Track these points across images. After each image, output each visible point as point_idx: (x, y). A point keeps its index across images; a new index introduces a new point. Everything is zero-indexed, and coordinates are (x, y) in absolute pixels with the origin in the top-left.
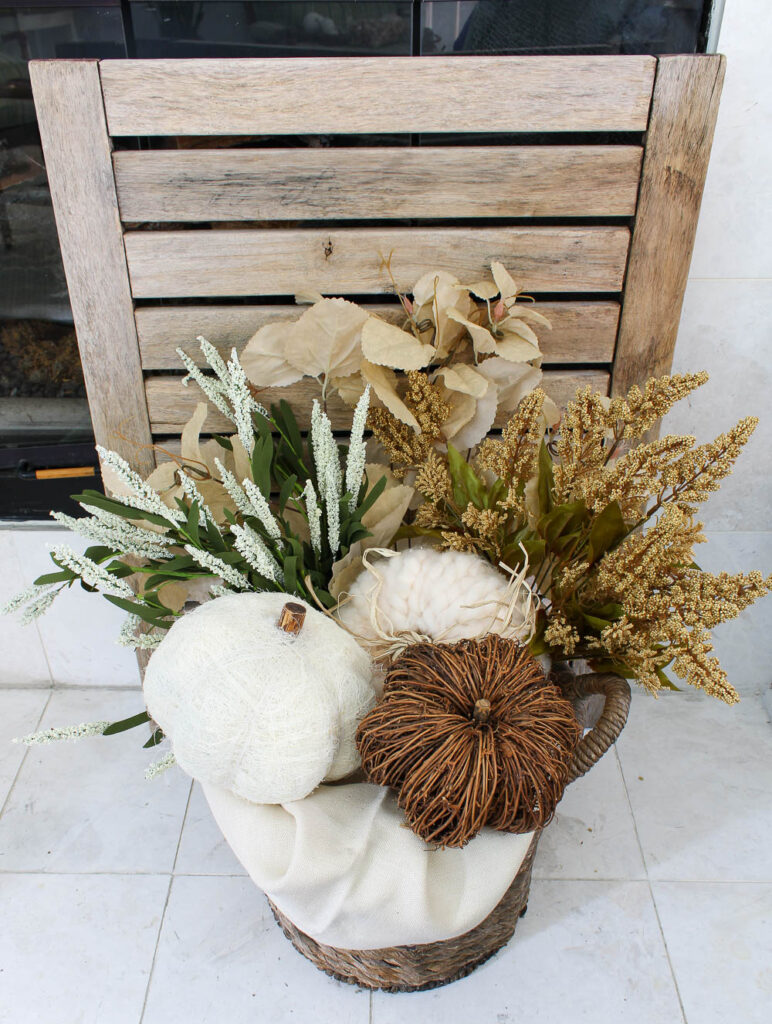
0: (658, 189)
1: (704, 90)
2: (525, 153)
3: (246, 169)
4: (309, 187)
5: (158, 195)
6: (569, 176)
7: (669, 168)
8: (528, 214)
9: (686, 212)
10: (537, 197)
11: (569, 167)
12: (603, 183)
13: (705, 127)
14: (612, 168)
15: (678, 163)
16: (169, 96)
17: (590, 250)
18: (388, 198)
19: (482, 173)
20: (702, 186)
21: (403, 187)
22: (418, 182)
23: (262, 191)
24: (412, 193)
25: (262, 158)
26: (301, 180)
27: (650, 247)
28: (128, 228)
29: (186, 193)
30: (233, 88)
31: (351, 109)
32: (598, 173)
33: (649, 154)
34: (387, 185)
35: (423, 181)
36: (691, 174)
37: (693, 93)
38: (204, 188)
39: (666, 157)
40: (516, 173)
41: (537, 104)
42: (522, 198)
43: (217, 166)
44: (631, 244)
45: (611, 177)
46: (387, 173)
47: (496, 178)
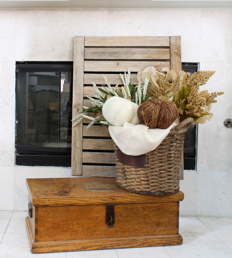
0: (173, 55)
1: (178, 40)
2: (151, 49)
3: (105, 51)
4: (115, 54)
5: (91, 55)
6: (158, 53)
7: (175, 52)
8: (152, 59)
9: (179, 58)
10: (153, 56)
11: (158, 51)
12: (164, 54)
13: (179, 46)
14: (165, 52)
15: (176, 51)
16: (94, 41)
17: (163, 65)
18: (128, 56)
19: (143, 52)
20: (181, 54)
21: (131, 54)
22: (133, 54)
23: (107, 54)
24: (132, 55)
25: (108, 50)
26: (114, 53)
27: (174, 64)
28: (85, 60)
29: (95, 55)
30: (104, 40)
31: (122, 43)
32: (163, 52)
33: (171, 49)
34: (128, 54)
35: (134, 53)
36: (179, 53)
37: (176, 41)
38: (98, 54)
39: (174, 50)
40: (149, 52)
41: (152, 42)
42: (151, 56)
43: (100, 51)
44: (170, 64)
45: (165, 53)
46: (128, 52)
47: (146, 53)
